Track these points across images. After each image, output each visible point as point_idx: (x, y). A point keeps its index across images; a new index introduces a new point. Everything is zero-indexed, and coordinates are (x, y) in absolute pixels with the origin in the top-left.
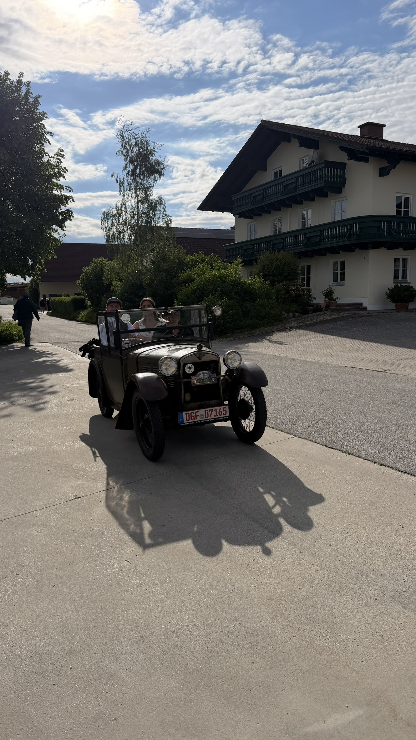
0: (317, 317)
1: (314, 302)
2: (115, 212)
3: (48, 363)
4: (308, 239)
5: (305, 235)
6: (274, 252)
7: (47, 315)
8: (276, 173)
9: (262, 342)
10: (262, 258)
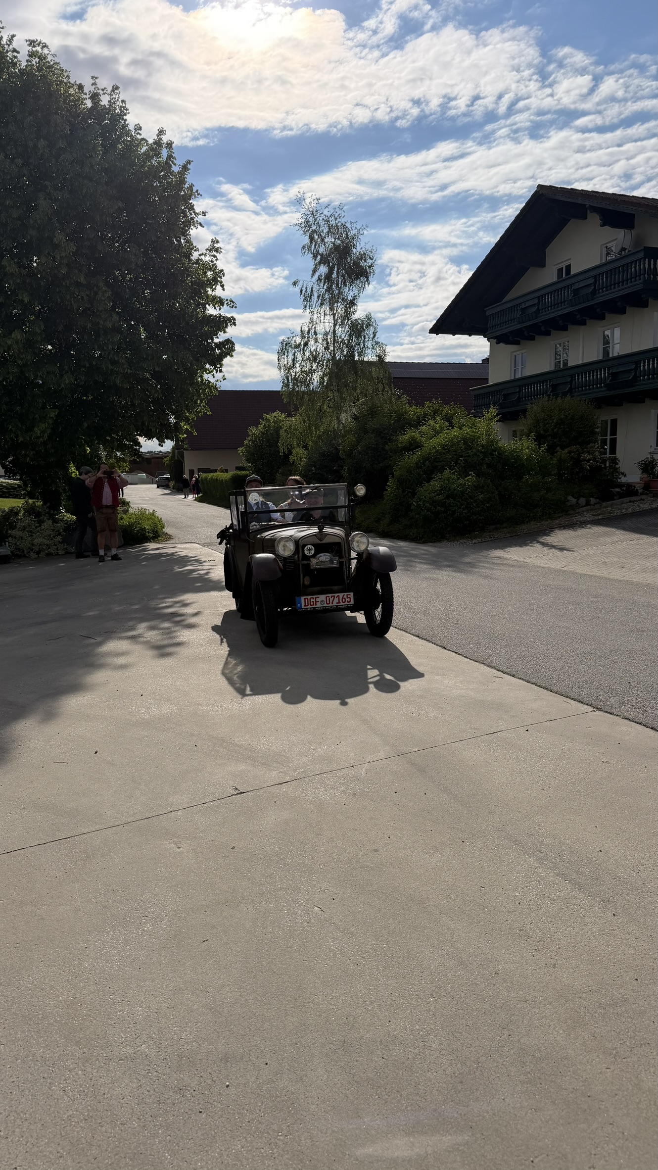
0: (627, 506)
1: (623, 480)
2: (298, 340)
3: (195, 574)
4: (614, 375)
5: (608, 370)
6: (556, 398)
7: (195, 500)
8: (560, 270)
9: (532, 546)
10: (535, 408)
